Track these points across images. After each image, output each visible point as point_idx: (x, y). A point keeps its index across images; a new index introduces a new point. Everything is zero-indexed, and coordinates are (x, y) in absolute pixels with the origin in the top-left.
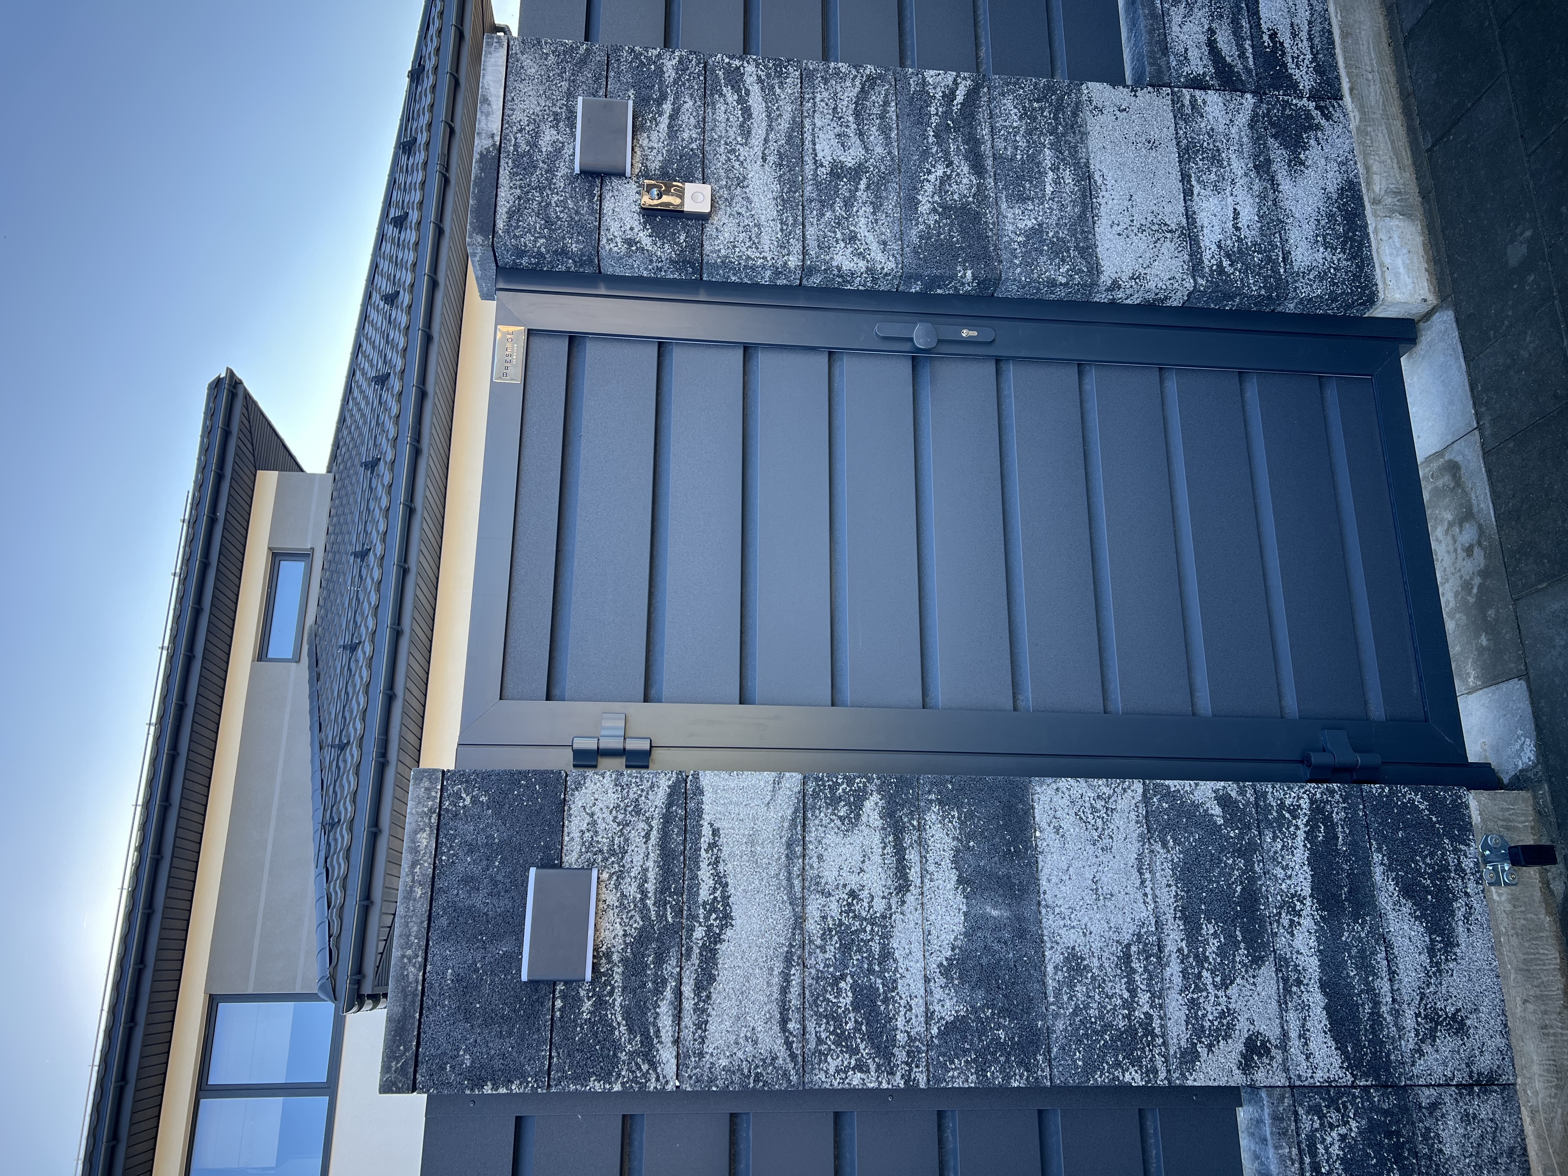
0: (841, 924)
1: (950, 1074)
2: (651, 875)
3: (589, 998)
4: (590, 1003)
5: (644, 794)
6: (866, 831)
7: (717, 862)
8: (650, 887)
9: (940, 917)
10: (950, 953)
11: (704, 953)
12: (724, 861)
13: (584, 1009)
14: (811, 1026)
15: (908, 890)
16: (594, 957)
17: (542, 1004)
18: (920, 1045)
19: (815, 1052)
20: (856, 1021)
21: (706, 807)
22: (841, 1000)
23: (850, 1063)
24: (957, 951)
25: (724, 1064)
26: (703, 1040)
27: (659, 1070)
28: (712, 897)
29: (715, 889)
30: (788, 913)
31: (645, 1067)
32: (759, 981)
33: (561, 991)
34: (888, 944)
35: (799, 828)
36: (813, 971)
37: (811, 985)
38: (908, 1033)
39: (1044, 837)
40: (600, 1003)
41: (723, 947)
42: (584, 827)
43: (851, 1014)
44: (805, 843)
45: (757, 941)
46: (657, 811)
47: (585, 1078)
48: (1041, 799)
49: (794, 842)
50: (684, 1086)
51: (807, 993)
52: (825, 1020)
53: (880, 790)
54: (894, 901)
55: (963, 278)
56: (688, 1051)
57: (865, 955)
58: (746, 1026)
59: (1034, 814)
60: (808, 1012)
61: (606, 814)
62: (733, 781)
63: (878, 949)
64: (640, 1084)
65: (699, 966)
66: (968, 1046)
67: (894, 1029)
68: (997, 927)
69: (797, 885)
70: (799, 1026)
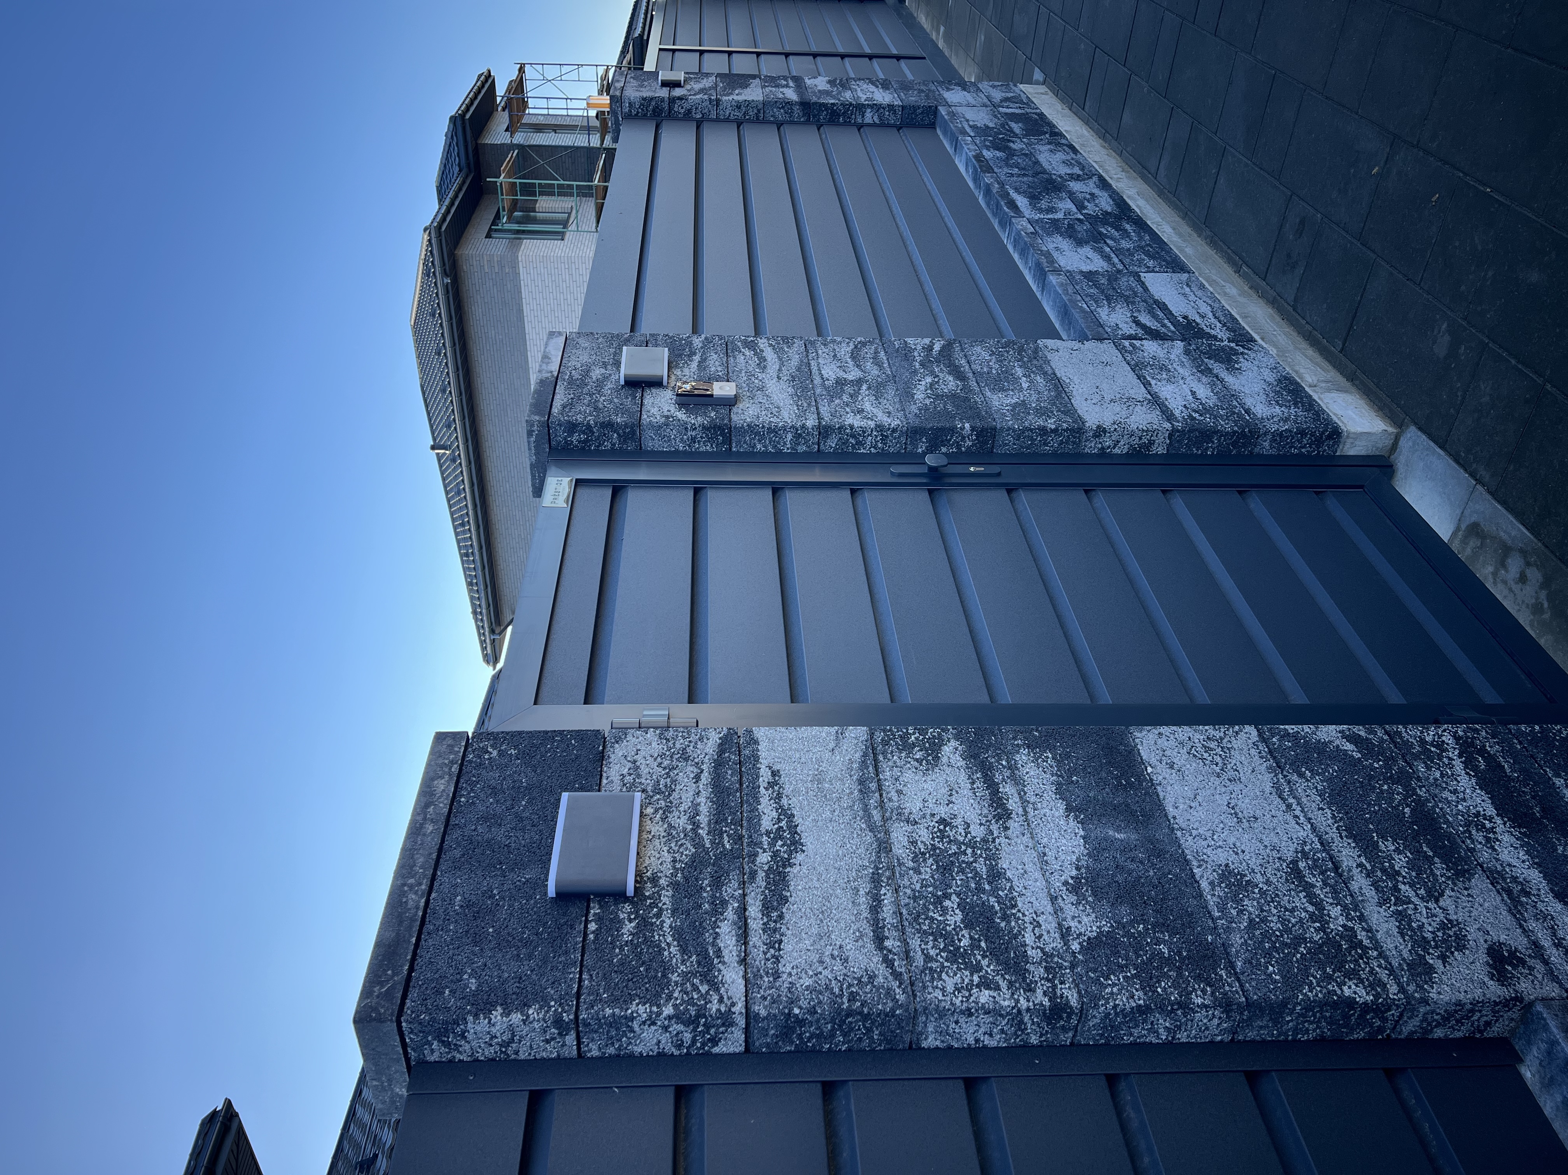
0: (934, 848)
1: (1108, 990)
2: (704, 809)
3: (630, 921)
4: (633, 925)
5: (692, 744)
6: (948, 770)
7: (779, 796)
8: (703, 819)
9: (1053, 841)
10: (1074, 873)
11: (772, 876)
12: (787, 796)
13: (624, 931)
14: (915, 942)
15: (1009, 817)
16: (636, 881)
17: (572, 927)
18: (1060, 961)
19: (925, 969)
20: (971, 938)
21: (762, 754)
22: (949, 918)
23: (972, 981)
24: (1083, 871)
25: (807, 984)
26: (777, 959)
27: (722, 990)
28: (776, 826)
29: (779, 820)
30: (869, 837)
31: (704, 988)
32: (843, 898)
33: (595, 914)
34: (996, 865)
35: (871, 768)
36: (908, 891)
37: (909, 904)
38: (1042, 949)
39: (1158, 772)
40: (645, 925)
41: (795, 871)
42: (625, 771)
43: (964, 932)
44: (879, 780)
45: (836, 865)
46: (707, 757)
47: (625, 1001)
48: (1144, 741)
49: (867, 779)
50: (757, 1008)
51: (904, 911)
52: (931, 938)
53: (957, 737)
54: (994, 827)
55: (963, 428)
56: (759, 971)
57: (970, 875)
58: (831, 945)
59: (1139, 754)
60: (909, 930)
61: (650, 760)
62: (791, 733)
63: (984, 870)
64: (699, 1006)
65: (766, 888)
66: (1124, 962)
67: (1022, 946)
68: (1126, 848)
69: (876, 815)
70: (899, 944)
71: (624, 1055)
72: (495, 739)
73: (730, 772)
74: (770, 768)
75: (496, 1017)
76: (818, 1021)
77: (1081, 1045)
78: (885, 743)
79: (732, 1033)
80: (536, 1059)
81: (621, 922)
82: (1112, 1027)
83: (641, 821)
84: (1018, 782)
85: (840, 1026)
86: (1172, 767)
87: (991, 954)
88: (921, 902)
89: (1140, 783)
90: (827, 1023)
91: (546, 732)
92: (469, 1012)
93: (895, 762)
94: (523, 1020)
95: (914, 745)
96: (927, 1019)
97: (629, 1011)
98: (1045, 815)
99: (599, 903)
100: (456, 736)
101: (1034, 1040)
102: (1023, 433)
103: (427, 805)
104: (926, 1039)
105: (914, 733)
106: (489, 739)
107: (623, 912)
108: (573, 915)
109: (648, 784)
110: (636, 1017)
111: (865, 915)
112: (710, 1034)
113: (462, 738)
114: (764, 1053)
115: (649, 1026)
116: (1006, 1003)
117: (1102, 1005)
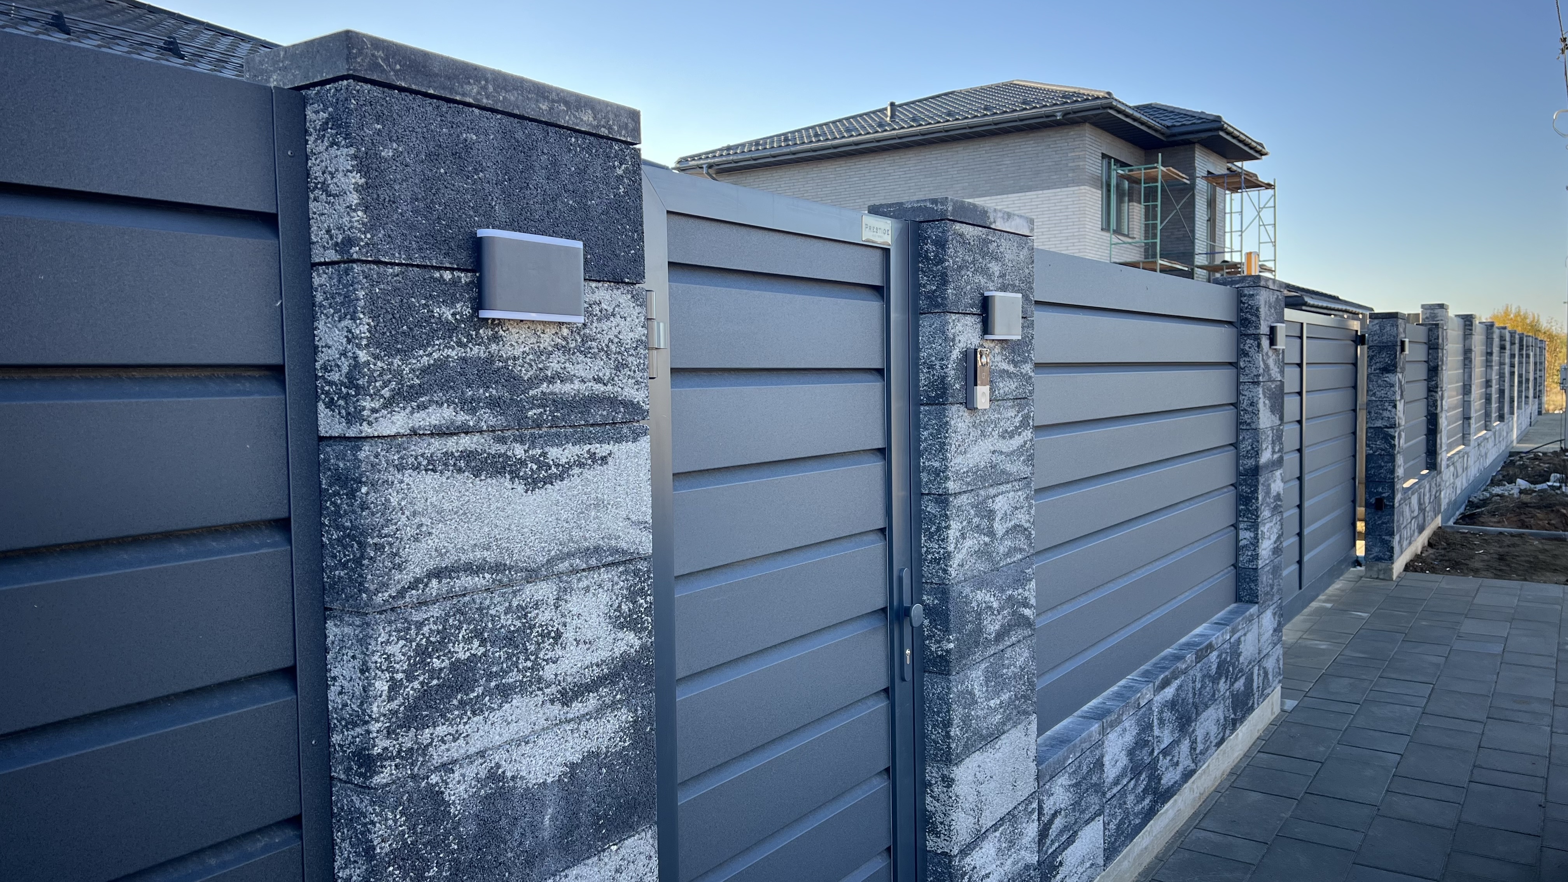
0: (532, 627)
1: (390, 815)
2: (567, 388)
3: (454, 315)
4: (450, 317)
5: (632, 374)
6: (610, 639)
7: (581, 465)
8: (557, 387)
9: (541, 751)
10: (509, 774)
11: (501, 460)
12: (581, 473)
13: (444, 309)
14: (435, 611)
15: (564, 704)
16: (494, 320)
17: (447, 254)
18: (419, 763)
19: (409, 623)
20: (441, 669)
21: (624, 446)
22: (461, 645)
23: (397, 672)
24: (511, 784)
25: (392, 500)
26: (416, 468)
27: (384, 412)
28: (551, 463)
29: (557, 466)
30: (541, 559)
31: (386, 392)
32: (479, 534)
33: (459, 278)
34: (516, 693)
35: (610, 558)
36: (487, 602)
37: (475, 603)
38: (430, 744)
39: (613, 857)
40: (450, 329)
41: (506, 484)
42: (604, 306)
43: (447, 662)
44: (599, 568)
45: (513, 526)
46: (619, 389)
47: (372, 310)
48: (643, 842)
49: (600, 555)
50: (367, 448)
51: (467, 599)
52: (441, 628)
53: (643, 647)
54: (553, 689)
55: (949, 641)
56: (404, 449)
57: (505, 665)
58: (432, 523)
59: (630, 837)
60: (448, 604)
61: (615, 331)
62: (645, 475)
63: (511, 680)
64: (368, 387)
65: (489, 454)
66: (419, 830)
67: (434, 723)
68: (534, 827)
69: (564, 566)
70: (434, 594)
71: (313, 310)
72: (635, 172)
73: (605, 413)
74: (610, 454)
75: (353, 177)
76: (354, 512)
77: (331, 788)
78: (636, 573)
79: (340, 423)
80: (310, 219)
81: (452, 305)
82: (351, 820)
83: (555, 323)
84: (599, 713)
85: (349, 535)
86: (617, 871)
87: (425, 691)
88: (476, 616)
89: (601, 839)
90: (351, 522)
91: (641, 225)
92: (359, 150)
93: (617, 583)
94: (351, 205)
95: (635, 602)
96: (358, 626)
97: (362, 316)
98: (566, 741)
99: (472, 282)
100: (636, 131)
101: (336, 738)
102: (945, 703)
103: (567, 103)
104: (335, 625)
105: (646, 602)
106: (634, 166)
107: (462, 307)
108: (458, 256)
109: (591, 330)
110: (355, 323)
111: (463, 558)
112: (338, 399)
113: (634, 137)
114: (319, 454)
115: (347, 337)
116: (375, 709)
117: (374, 810)
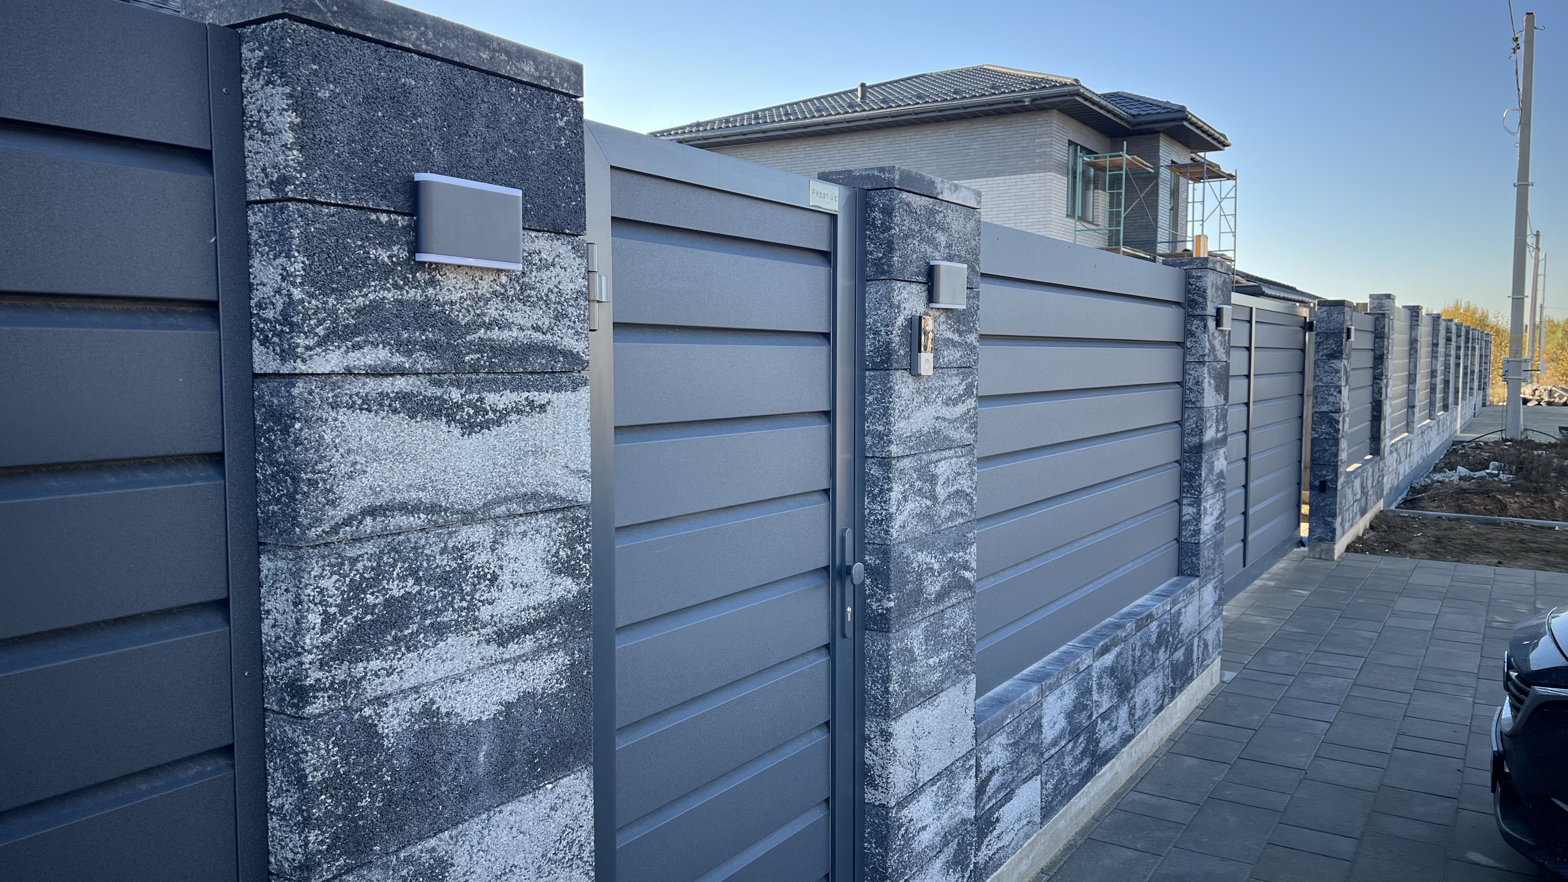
0: (467, 569)
2: (505, 334)
3: (390, 257)
4: (386, 259)
5: (572, 324)
6: (547, 583)
7: (519, 412)
8: (495, 334)
9: (476, 690)
10: (443, 710)
11: (437, 402)
12: (519, 420)
13: (380, 251)
14: (369, 548)
15: (499, 645)
16: (431, 264)
17: (384, 197)
18: (352, 696)
19: (342, 558)
20: (375, 605)
21: (563, 395)
22: (396, 583)
23: (331, 606)
24: (446, 720)
25: (326, 437)
26: (351, 407)
27: (319, 350)
28: (488, 408)
29: (495, 411)
30: (478, 502)
31: (320, 331)
32: (415, 474)
33: (397, 221)
34: (451, 632)
35: (549, 505)
36: (423, 542)
37: (410, 542)
38: (364, 677)
39: (548, 794)
40: (386, 271)
41: (442, 427)
42: (544, 255)
43: (381, 598)
44: (536, 513)
45: (449, 469)
46: (559, 339)
47: (307, 248)
48: (578, 781)
49: (538, 501)
50: (301, 385)
51: (402, 537)
52: (375, 564)
53: (581, 593)
54: (489, 630)
55: (889, 600)
56: (339, 388)
57: (440, 605)
58: (366, 462)
59: (566, 776)
60: (383, 542)
61: (555, 281)
62: (584, 425)
63: (446, 619)
64: (302, 325)
65: (425, 396)
66: (352, 761)
67: (367, 657)
68: (469, 763)
69: (501, 510)
70: (368, 531)
71: (250, 248)
72: (576, 125)
73: (544, 361)
74: (548, 403)
75: (289, 116)
76: (287, 448)
77: (264, 719)
78: (575, 520)
79: (274, 360)
80: (245, 158)
81: (389, 247)
82: (284, 750)
83: (493, 269)
84: (536, 654)
85: (282, 471)
86: (552, 809)
87: (359, 625)
88: (411, 555)
89: (536, 777)
90: (285, 457)
91: (583, 177)
92: (294, 89)
93: (555, 530)
94: (286, 144)
95: (572, 549)
96: (291, 560)
97: (296, 254)
98: (502, 681)
99: (409, 226)
100: (578, 84)
101: (269, 670)
102: (885, 660)
103: (508, 53)
104: (269, 559)
105: (585, 549)
106: (576, 119)
107: (399, 250)
108: (396, 199)
109: (531, 278)
110: (290, 261)
111: (398, 497)
112: (273, 336)
113: (577, 90)
114: (253, 391)
115: (281, 274)
116: (308, 641)
117: (307, 739)
